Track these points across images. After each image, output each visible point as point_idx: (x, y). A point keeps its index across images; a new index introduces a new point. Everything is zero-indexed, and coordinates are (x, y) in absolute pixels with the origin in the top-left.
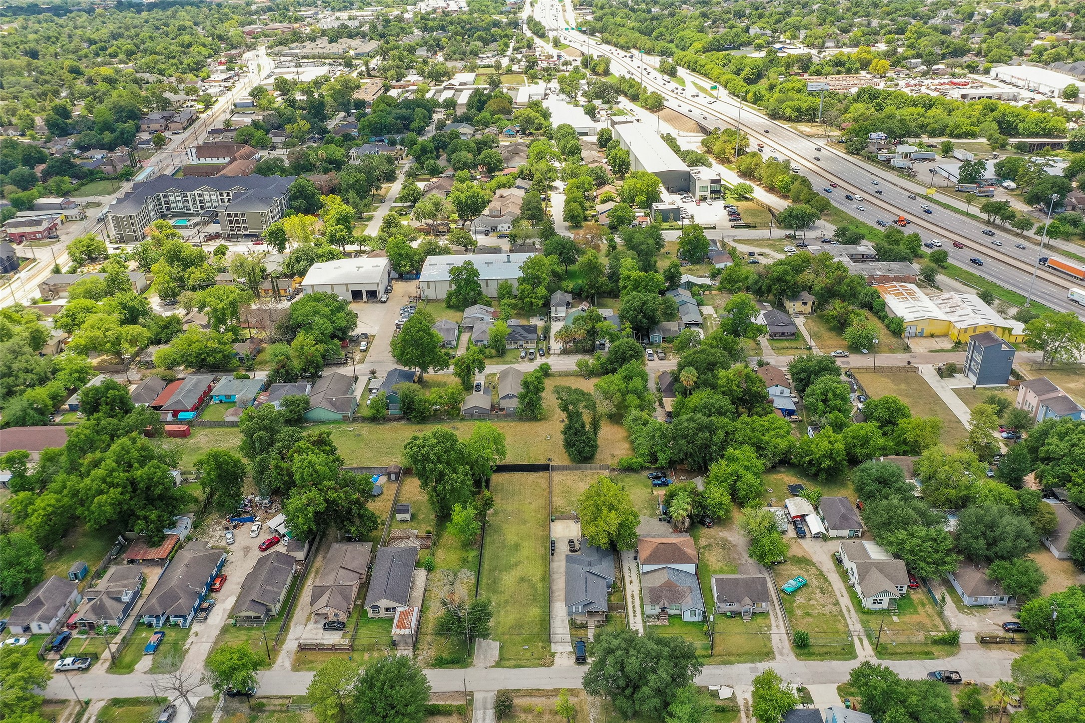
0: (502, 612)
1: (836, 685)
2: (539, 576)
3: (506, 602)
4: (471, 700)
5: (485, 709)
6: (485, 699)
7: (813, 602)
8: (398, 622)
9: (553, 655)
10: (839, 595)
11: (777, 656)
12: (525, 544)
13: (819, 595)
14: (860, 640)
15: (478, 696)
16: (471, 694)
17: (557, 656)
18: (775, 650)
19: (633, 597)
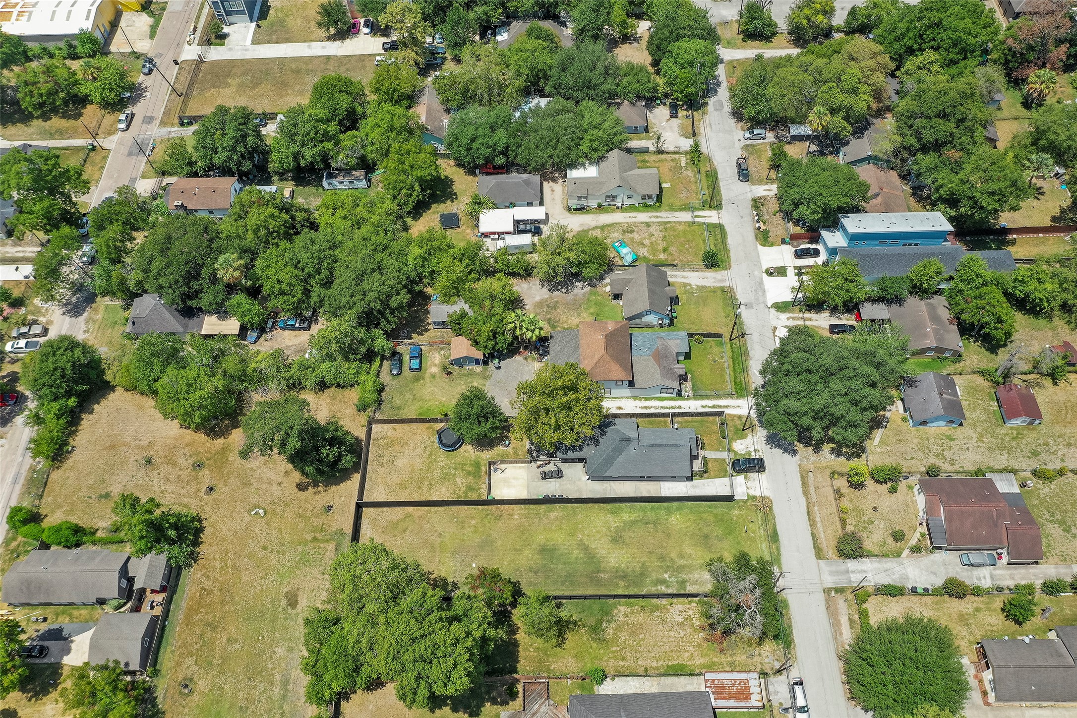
0: (682, 562)
1: (760, 247)
2: (610, 517)
3: (662, 558)
4: (839, 590)
5: (847, 572)
6: (831, 573)
7: (647, 242)
8: (737, 699)
9: (754, 498)
10: (634, 220)
11: (727, 284)
12: (540, 539)
13: (635, 235)
14: (697, 216)
15: (830, 581)
16: (827, 591)
17: (752, 492)
18: (718, 285)
19: (646, 408)
